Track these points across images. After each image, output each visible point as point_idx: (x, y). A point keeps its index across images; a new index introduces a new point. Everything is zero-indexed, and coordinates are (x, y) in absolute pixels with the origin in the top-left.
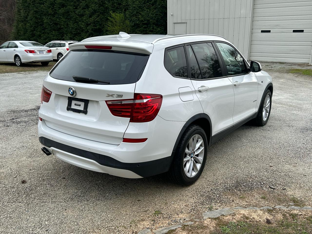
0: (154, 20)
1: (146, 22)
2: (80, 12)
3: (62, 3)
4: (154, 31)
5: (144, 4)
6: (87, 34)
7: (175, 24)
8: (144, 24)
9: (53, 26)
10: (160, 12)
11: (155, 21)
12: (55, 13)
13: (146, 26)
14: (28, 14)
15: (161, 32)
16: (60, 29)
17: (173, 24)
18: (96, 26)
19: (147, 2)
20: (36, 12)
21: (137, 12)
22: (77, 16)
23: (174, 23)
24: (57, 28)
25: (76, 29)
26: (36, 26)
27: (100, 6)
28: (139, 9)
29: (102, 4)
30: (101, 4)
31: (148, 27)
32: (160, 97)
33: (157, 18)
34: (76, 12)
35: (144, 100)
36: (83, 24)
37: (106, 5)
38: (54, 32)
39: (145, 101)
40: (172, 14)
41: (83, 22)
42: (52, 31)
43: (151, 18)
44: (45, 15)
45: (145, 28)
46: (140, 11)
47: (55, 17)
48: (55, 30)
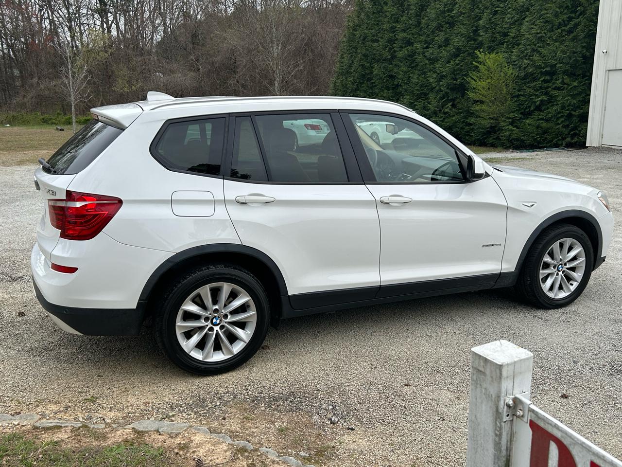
0: (568, 64)
1: (548, 69)
2: (432, 54)
3: (407, 38)
4: (564, 88)
5: (550, 32)
6: (439, 95)
7: (610, 72)
8: (542, 74)
9: (387, 81)
10: (583, 47)
11: (568, 67)
12: (394, 57)
13: (548, 78)
14: (353, 62)
15: (581, 90)
16: (397, 85)
17: (606, 72)
18: (456, 79)
19: (556, 27)
20: (365, 56)
21: (533, 50)
22: (427, 62)
23: (609, 70)
24: (392, 85)
25: (422, 86)
26: (361, 81)
27: (469, 39)
28: (538, 43)
29: (472, 37)
30: (471, 35)
31: (551, 80)
32: (117, 202)
33: (574, 60)
34: (426, 54)
35: (77, 203)
36: (434, 75)
37: (480, 39)
38: (386, 91)
39: (79, 204)
40: (605, 51)
41: (435, 72)
42: (383, 90)
43: (559, 60)
44: (378, 61)
45: (545, 81)
46: (540, 47)
47: (392, 64)
48: (388, 89)
